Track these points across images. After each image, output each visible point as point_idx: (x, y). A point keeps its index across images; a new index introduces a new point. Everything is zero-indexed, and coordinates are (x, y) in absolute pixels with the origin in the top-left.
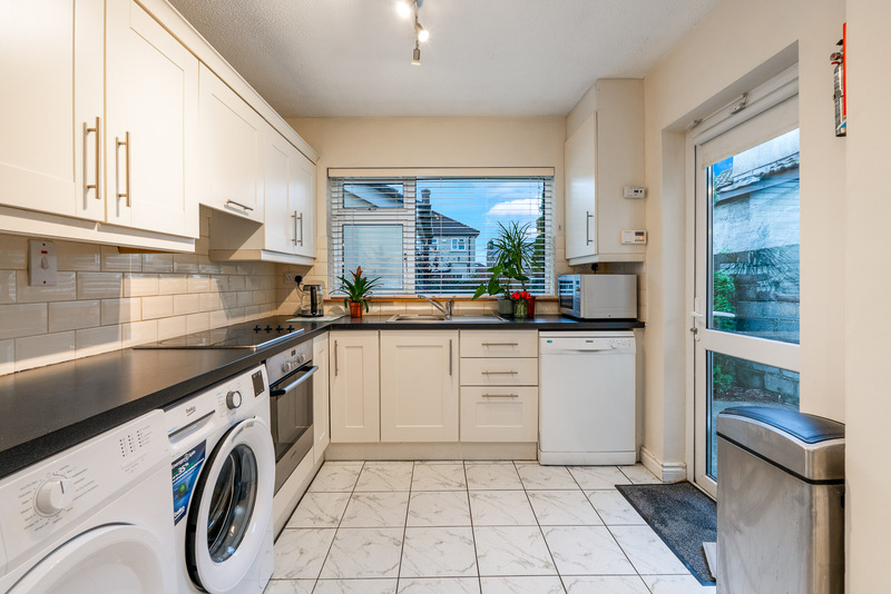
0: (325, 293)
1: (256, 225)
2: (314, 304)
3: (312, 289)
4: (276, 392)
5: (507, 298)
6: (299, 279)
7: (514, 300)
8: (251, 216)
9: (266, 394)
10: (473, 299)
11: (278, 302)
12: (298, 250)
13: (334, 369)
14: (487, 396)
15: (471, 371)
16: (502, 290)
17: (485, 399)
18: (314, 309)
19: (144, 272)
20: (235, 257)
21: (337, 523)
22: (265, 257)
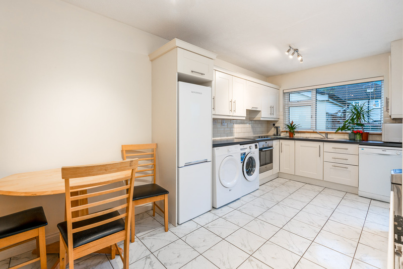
0: (281, 129)
1: (259, 111)
2: (277, 132)
3: (277, 128)
4: (261, 150)
5: (352, 132)
6: (274, 125)
7: (355, 133)
8: (258, 110)
9: (258, 149)
10: (335, 133)
11: (268, 131)
12: (272, 116)
13: (281, 151)
14: (335, 166)
15: (328, 157)
16: (349, 130)
17: (334, 167)
18: (277, 134)
19: (236, 123)
20: (255, 119)
21: (276, 187)
22: (261, 119)
